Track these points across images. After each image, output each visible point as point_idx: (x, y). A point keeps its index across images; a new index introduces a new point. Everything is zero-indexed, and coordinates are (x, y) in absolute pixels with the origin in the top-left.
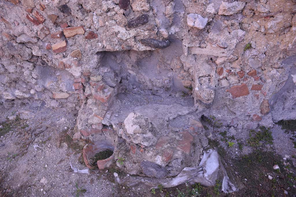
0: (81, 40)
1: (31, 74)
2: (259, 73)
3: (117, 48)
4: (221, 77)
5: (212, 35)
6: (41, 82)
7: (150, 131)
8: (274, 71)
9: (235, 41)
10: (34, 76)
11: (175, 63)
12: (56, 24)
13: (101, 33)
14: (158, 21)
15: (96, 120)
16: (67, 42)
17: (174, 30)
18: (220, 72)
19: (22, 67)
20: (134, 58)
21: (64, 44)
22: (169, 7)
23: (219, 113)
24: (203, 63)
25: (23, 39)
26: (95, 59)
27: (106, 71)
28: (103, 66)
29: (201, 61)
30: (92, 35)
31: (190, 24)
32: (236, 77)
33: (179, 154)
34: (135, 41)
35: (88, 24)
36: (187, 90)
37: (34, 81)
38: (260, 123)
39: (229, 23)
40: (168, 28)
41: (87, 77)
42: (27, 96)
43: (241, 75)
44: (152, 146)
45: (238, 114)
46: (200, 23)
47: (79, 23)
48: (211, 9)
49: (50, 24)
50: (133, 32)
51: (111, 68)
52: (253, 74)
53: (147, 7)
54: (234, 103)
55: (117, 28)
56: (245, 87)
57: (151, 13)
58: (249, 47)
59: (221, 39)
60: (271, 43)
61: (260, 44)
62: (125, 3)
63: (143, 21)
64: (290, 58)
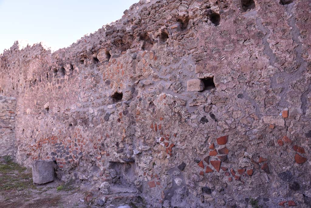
0: (105, 156)
1: (90, 168)
2: (159, 176)
4: (145, 176)
5: (142, 158)
6: (92, 172)
7: (107, 188)
8: (164, 176)
9: (149, 161)
10: (91, 169)
12: (100, 150)
13: (111, 155)
14: (127, 152)
16: (102, 156)
18: (145, 174)
19: (88, 165)
22: (129, 147)
23: (146, 196)
24: (141, 170)
25: (91, 154)
26: (108, 164)
27: (113, 171)
28: (112, 168)
30: (108, 155)
32: (150, 177)
33: (111, 199)
34: (120, 158)
35: (108, 151)
37: (90, 172)
38: (163, 205)
39: (145, 153)
40: (131, 155)
41: (104, 171)
42: (87, 178)
43: (152, 177)
44: (105, 194)
45: (153, 197)
46: (136, 153)
47: (105, 150)
48: (140, 148)
49: (98, 149)
50: (119, 155)
51: (115, 170)
52: (157, 176)
53: (123, 146)
54: (150, 191)
55: (115, 153)
56: (153, 182)
57: (125, 149)
58: (154, 164)
59: (144, 160)
60: (162, 163)
61: (158, 163)
62: (117, 144)
63: (122, 151)
64: (170, 170)
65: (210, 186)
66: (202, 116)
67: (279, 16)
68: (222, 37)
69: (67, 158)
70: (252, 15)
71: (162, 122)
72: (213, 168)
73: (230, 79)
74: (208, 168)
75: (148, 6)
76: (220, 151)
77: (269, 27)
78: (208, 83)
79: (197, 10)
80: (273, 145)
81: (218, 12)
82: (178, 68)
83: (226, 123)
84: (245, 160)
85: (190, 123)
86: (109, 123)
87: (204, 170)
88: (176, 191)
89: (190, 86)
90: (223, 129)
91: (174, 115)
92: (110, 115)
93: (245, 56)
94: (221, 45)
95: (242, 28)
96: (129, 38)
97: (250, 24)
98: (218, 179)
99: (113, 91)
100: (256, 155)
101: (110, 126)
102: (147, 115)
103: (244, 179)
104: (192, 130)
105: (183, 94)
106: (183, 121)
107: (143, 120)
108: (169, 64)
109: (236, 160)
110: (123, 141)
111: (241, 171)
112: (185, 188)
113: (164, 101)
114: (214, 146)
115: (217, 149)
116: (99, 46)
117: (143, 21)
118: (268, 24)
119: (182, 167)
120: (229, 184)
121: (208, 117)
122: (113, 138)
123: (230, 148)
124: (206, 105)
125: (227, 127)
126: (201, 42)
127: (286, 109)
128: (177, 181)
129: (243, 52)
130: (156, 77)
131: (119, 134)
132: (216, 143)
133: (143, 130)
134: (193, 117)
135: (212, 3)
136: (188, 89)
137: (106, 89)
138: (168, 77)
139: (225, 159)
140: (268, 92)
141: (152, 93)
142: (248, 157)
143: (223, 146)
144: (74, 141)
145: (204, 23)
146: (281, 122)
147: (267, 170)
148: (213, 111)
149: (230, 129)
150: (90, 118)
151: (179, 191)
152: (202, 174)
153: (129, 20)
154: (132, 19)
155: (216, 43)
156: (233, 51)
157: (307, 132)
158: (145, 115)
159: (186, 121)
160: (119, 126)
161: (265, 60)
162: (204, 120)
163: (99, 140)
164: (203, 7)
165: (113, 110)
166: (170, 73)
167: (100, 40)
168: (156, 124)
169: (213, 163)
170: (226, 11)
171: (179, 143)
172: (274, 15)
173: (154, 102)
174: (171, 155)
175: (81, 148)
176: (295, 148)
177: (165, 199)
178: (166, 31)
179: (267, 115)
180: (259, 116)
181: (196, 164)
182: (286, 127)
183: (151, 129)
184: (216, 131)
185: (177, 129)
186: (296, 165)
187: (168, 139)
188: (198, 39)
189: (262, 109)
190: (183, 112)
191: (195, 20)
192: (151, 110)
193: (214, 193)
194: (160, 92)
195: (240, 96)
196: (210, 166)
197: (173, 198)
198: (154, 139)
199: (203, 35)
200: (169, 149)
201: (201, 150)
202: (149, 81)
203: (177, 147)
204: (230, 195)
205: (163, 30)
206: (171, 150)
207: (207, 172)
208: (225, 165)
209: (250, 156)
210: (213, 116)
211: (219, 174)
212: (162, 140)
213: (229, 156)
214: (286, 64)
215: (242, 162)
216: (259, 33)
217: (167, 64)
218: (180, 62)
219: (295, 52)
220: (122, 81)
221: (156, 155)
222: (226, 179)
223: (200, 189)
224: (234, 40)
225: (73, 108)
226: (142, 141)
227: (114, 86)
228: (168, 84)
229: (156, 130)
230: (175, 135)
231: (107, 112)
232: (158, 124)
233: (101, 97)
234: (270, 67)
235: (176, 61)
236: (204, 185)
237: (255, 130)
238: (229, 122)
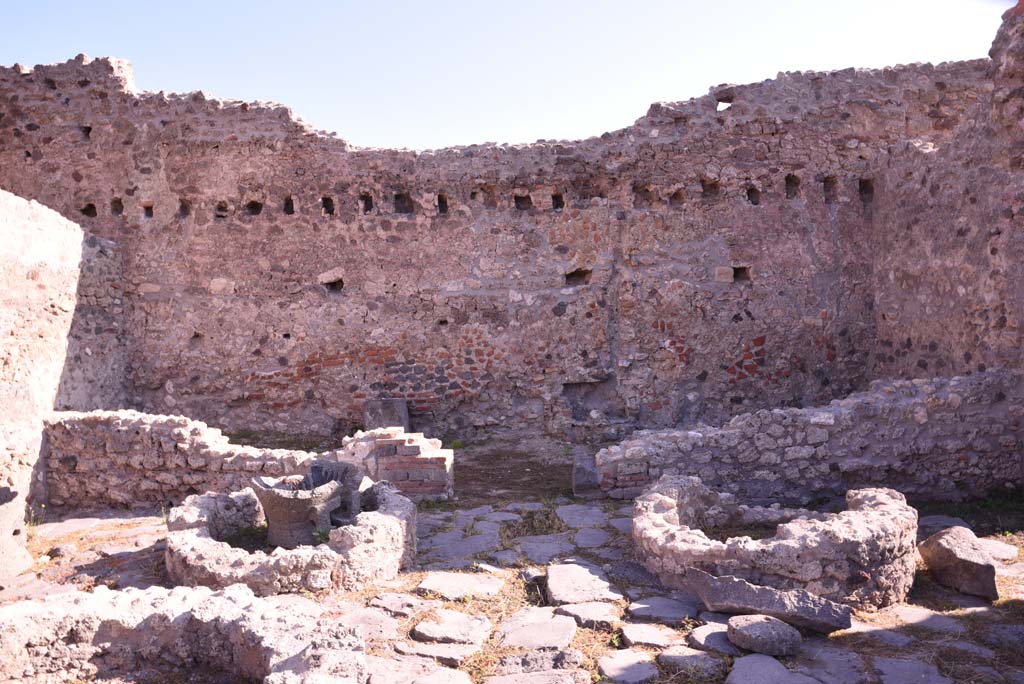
0: (555, 375)
2: (665, 393)
3: (578, 380)
4: (642, 397)
5: (633, 371)
6: (514, 409)
8: (674, 392)
9: (646, 374)
11: (612, 393)
12: (540, 366)
13: (568, 372)
14: (603, 364)
15: (566, 422)
16: (545, 376)
17: (611, 370)
18: (642, 394)
19: (504, 396)
20: (583, 390)
21: (543, 377)
25: (514, 375)
26: (562, 387)
28: (564, 395)
29: (629, 388)
30: (563, 372)
31: (620, 365)
32: (652, 396)
34: (589, 376)
35: (561, 366)
36: (621, 413)
37: (509, 407)
39: (641, 364)
40: (608, 368)
41: (555, 400)
42: (497, 422)
43: (655, 395)
46: (626, 364)
47: (554, 365)
48: (631, 357)
49: (537, 365)
50: (588, 370)
51: (570, 395)
52: (662, 394)
53: (595, 356)
54: (654, 415)
55: (579, 368)
56: (658, 402)
57: (599, 360)
58: (655, 378)
59: (639, 373)
60: (668, 375)
61: (662, 376)
62: (585, 354)
63: (594, 363)
64: (682, 383)
65: (743, 395)
66: (735, 313)
67: (824, 216)
68: (764, 223)
69: (441, 390)
70: (799, 206)
71: (675, 319)
72: (747, 373)
73: (771, 273)
74: (741, 373)
75: (653, 143)
76: (757, 354)
77: (814, 225)
78: (740, 273)
79: (733, 178)
80: (809, 344)
81: (760, 190)
82: (703, 249)
83: (765, 323)
84: (783, 361)
85: (719, 322)
86: (565, 318)
87: (735, 377)
88: (688, 410)
89: (720, 274)
90: (759, 329)
91: (695, 310)
92: (565, 306)
93: (789, 250)
94: (763, 231)
95: (787, 218)
96: (609, 183)
97: (796, 215)
98: (751, 386)
99: (574, 266)
100: (794, 355)
101: (568, 325)
102: (646, 309)
103: (780, 381)
104: (722, 330)
105: (710, 284)
106: (708, 318)
107: (639, 316)
108: (688, 240)
109: (772, 363)
110: (597, 349)
111: (778, 373)
112: (701, 404)
113: (680, 291)
114: (748, 349)
115: (753, 351)
116: (534, 177)
117: (641, 164)
118: (813, 221)
119: (703, 377)
120: (764, 388)
121: (743, 314)
122: (573, 345)
123: (767, 349)
124: (741, 300)
125: (765, 326)
126: (737, 222)
127: (824, 310)
128: (691, 397)
129: (788, 246)
130: (661, 255)
131: (588, 337)
132: (752, 343)
133: (640, 331)
134: (723, 313)
135: (754, 176)
136: (716, 279)
137: (554, 260)
138: (687, 258)
139: (761, 362)
140: (809, 292)
141: (656, 277)
142: (786, 358)
143: (760, 348)
144: (463, 354)
145: (742, 199)
146: (820, 322)
147: (803, 370)
148: (750, 308)
149: (769, 328)
150: (512, 311)
151: (694, 409)
152: (732, 381)
153: (612, 151)
154: (620, 154)
155: (758, 228)
156: (776, 243)
157: (839, 331)
158: (642, 308)
159: (712, 319)
160: (589, 325)
161: (808, 258)
162: (737, 318)
163: (541, 349)
164: (741, 176)
165: (575, 298)
166: (689, 253)
167: (541, 167)
168: (663, 322)
169: (746, 368)
170: (769, 191)
171: (699, 347)
172: (819, 213)
173: (659, 291)
174: (688, 363)
175: (487, 366)
176: (828, 347)
177: (678, 422)
178: (683, 192)
179: (808, 315)
180: (800, 315)
181: (724, 371)
182: (824, 327)
183: (653, 329)
184: (753, 330)
185: (699, 328)
186: (828, 362)
187: (682, 342)
188: (734, 217)
189: (803, 309)
190: (709, 307)
191: (729, 189)
192: (653, 300)
193: (746, 402)
194: (672, 277)
195: (781, 293)
196: (744, 371)
197: (684, 420)
198: (657, 342)
199: (741, 214)
200: (685, 355)
201: (732, 353)
202: (649, 259)
203: (697, 352)
204: (764, 400)
205: (679, 189)
206: (687, 357)
207: (739, 378)
208: (760, 369)
209: (789, 356)
210: (749, 314)
211: (753, 380)
212: (673, 343)
213: (766, 358)
214: (826, 267)
215: (779, 363)
216: (804, 229)
217: (685, 240)
218: (706, 242)
219: (834, 256)
220: (595, 252)
221: (657, 365)
222: (761, 384)
223: (728, 400)
224: (777, 230)
225: (452, 287)
226: (638, 346)
227: (577, 256)
228: (686, 268)
229: (663, 330)
230: (696, 336)
231: (559, 301)
232: (667, 321)
233: (541, 272)
234: (812, 266)
235: (700, 238)
236: (733, 395)
237: (795, 330)
238: (768, 321)
